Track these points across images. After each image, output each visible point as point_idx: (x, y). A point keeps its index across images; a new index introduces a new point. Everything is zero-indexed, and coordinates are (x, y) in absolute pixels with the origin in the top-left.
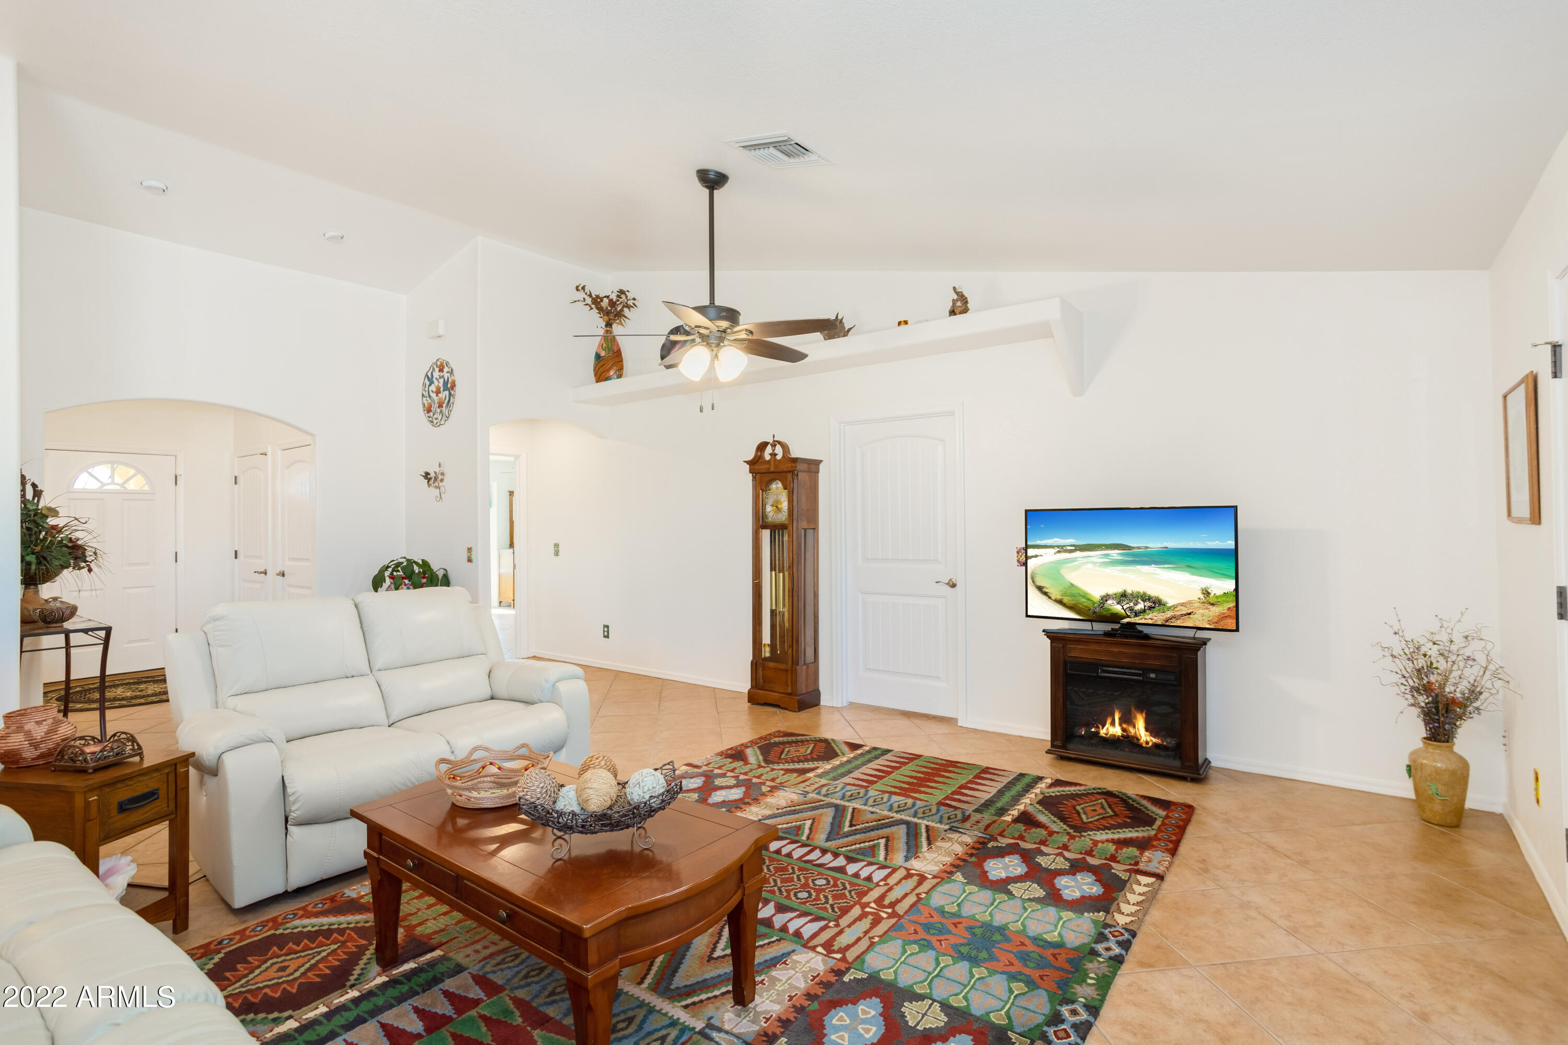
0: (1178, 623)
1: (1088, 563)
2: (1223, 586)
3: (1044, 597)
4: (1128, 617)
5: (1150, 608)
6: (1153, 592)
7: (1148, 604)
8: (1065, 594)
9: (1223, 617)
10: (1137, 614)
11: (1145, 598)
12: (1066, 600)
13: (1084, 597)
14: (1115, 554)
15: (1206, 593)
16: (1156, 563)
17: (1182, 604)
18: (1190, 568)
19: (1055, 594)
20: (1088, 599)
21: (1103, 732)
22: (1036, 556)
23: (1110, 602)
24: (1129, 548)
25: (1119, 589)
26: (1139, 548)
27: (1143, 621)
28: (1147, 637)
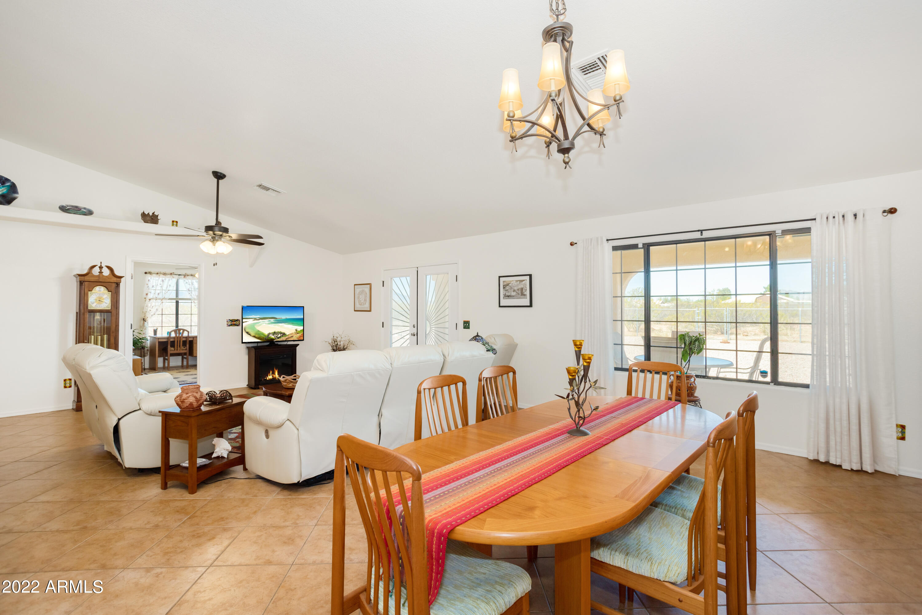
0: (289, 339)
1: (263, 323)
2: (300, 328)
3: (249, 335)
4: (276, 339)
5: (282, 336)
6: (283, 331)
7: (281, 335)
8: (256, 334)
9: (300, 337)
10: (278, 338)
11: (281, 333)
12: (256, 336)
13: (262, 334)
14: (272, 320)
15: (296, 330)
16: (284, 323)
17: (291, 334)
18: (293, 324)
19: (253, 334)
20: (264, 335)
21: (267, 378)
22: (246, 322)
23: (270, 335)
24: (276, 318)
25: (273, 331)
26: (279, 318)
27: (280, 340)
28: (280, 345)
